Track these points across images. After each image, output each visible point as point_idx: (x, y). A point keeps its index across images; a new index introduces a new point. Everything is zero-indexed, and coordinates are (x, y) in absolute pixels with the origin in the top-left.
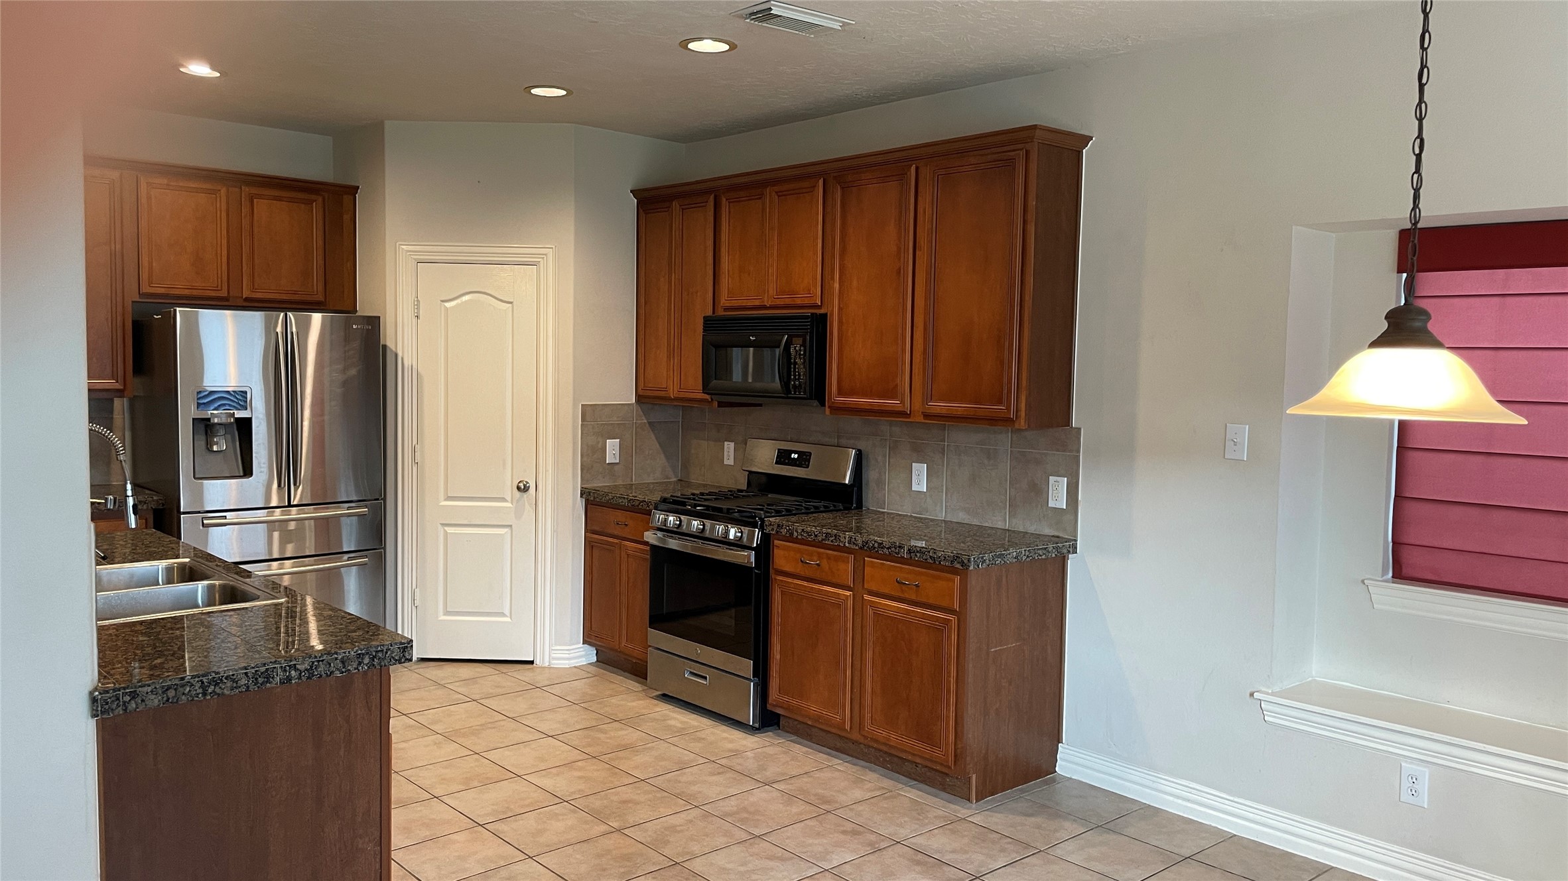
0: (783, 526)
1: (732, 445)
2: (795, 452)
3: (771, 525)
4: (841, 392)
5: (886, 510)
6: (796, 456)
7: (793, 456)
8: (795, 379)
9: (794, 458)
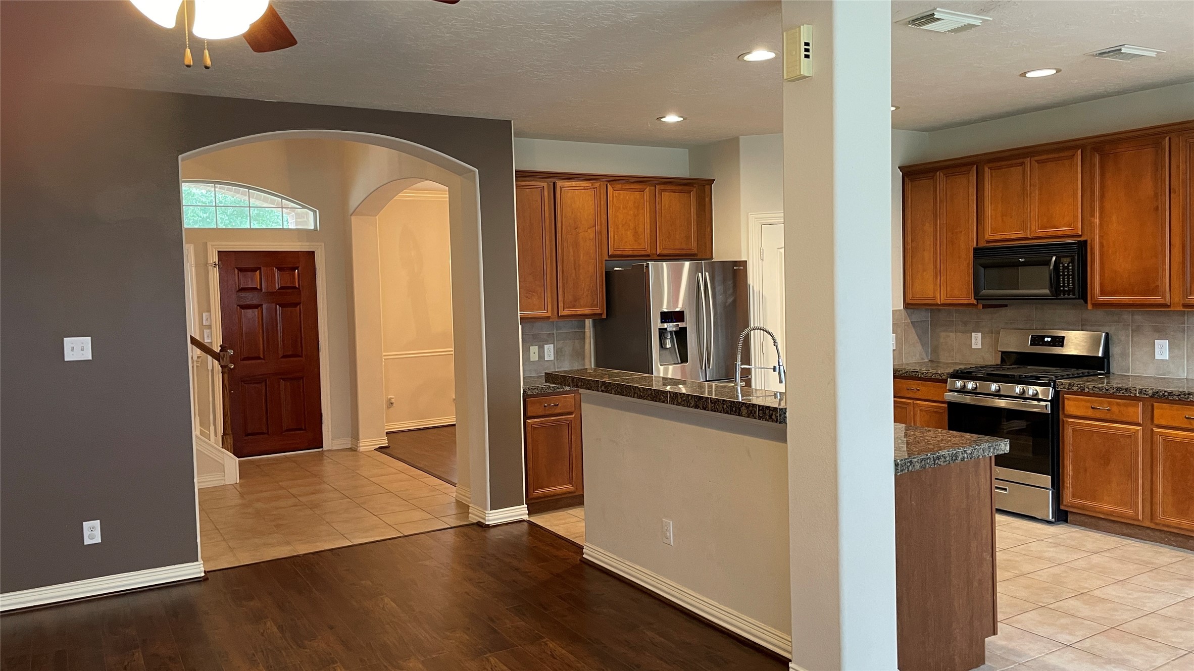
0: (1074, 385)
1: (980, 335)
2: (1048, 337)
3: (1062, 384)
4: (1103, 293)
5: (1130, 374)
6: (1049, 339)
7: (1046, 339)
8: (1064, 286)
9: (1047, 341)
